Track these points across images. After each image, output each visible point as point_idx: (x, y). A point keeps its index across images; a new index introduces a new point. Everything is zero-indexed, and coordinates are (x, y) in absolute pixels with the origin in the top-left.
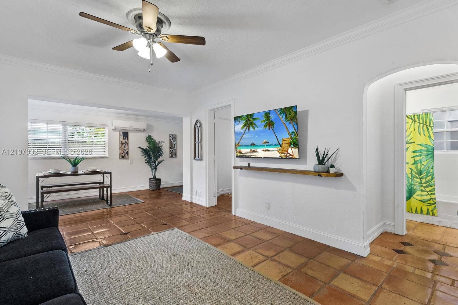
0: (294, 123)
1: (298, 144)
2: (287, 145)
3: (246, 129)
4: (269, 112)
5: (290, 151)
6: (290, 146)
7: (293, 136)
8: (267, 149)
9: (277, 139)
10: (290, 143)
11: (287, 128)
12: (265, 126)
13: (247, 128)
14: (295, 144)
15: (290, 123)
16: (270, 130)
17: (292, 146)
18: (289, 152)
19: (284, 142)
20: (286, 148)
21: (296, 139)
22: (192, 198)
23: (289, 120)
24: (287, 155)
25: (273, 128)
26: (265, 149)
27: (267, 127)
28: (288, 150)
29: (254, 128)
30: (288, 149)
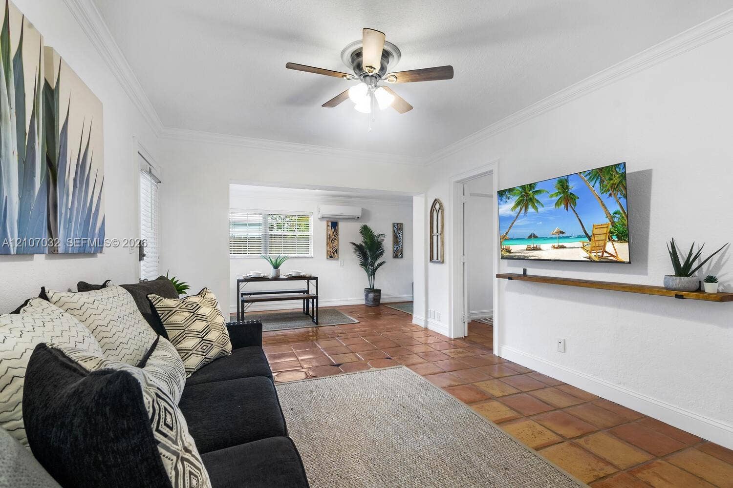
0: (619, 196)
1: (627, 235)
2: (603, 237)
3: (521, 209)
4: (566, 177)
5: (609, 247)
6: (610, 239)
7: (616, 220)
8: (560, 244)
9: (581, 227)
10: (611, 232)
11: (603, 205)
12: (556, 204)
13: (523, 209)
14: (623, 236)
15: (610, 195)
16: (567, 209)
17: (615, 238)
18: (607, 249)
19: (597, 231)
20: (602, 243)
21: (623, 224)
22: (426, 322)
23: (609, 190)
24: (603, 255)
25: (575, 204)
26: (556, 245)
27: (563, 206)
28: (604, 246)
29: (536, 208)
30: (605, 244)
